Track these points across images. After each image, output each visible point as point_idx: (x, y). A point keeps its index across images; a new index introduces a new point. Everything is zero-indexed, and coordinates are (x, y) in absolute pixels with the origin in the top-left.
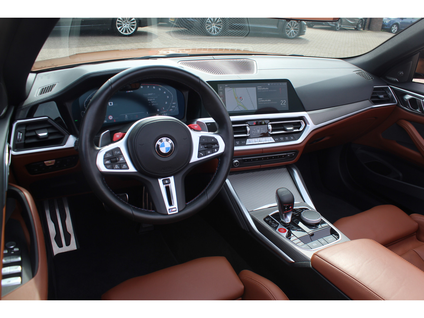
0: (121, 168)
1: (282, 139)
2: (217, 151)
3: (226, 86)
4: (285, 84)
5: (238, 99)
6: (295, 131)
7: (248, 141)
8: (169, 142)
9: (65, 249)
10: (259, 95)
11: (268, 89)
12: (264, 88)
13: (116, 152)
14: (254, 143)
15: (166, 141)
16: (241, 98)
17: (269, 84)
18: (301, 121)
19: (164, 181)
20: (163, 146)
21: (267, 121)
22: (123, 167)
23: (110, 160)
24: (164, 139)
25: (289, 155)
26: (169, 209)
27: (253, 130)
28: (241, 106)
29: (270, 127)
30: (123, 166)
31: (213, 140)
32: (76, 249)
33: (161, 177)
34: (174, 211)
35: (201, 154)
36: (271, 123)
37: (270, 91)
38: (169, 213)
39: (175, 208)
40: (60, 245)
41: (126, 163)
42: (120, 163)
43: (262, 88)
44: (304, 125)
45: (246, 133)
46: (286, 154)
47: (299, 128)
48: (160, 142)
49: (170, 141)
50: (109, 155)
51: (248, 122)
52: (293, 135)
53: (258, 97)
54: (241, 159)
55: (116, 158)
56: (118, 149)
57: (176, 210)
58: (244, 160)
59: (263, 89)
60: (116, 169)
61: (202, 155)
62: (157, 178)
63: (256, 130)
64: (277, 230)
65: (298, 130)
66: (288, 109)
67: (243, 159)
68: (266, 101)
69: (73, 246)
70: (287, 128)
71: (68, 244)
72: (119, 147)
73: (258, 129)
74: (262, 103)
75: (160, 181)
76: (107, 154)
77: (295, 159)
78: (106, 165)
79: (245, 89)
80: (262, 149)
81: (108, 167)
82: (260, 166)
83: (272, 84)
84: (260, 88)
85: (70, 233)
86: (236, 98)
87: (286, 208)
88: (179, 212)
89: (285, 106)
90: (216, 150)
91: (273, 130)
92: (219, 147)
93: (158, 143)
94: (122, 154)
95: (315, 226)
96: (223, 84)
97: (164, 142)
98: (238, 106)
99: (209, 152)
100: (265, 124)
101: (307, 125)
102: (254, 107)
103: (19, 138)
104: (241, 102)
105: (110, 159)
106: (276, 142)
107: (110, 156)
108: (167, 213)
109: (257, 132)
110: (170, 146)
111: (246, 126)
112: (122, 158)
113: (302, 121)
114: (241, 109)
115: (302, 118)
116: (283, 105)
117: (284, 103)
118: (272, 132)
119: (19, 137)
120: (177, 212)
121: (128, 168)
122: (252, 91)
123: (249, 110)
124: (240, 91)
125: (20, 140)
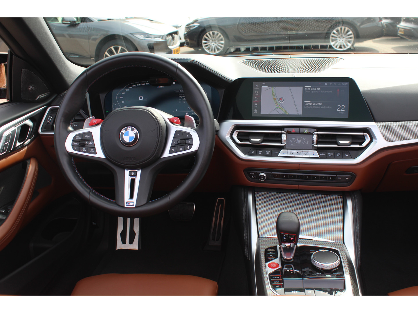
0: (88, 152)
1: (330, 154)
2: (190, 148)
3: (263, 84)
4: (347, 84)
5: (277, 100)
6: (352, 146)
7: (282, 153)
8: (134, 131)
9: (128, 246)
10: (306, 96)
11: (320, 89)
12: (314, 89)
13: (86, 136)
14: (288, 156)
15: (131, 130)
16: (281, 99)
17: (326, 84)
18: (364, 134)
19: (130, 172)
20: (127, 134)
21: (312, 131)
22: (90, 152)
23: (78, 143)
24: (129, 128)
25: (340, 177)
26: (127, 202)
27: (292, 140)
28: (280, 109)
29: (315, 138)
30: (91, 150)
31: (187, 136)
32: (137, 249)
33: (128, 168)
34: (131, 205)
35: (172, 149)
36: (317, 133)
37: (322, 92)
38: (126, 206)
39: (134, 202)
40: (124, 242)
41: (95, 148)
42: (88, 147)
43: (311, 87)
44: (369, 139)
45: (281, 141)
46: (336, 176)
47: (361, 144)
48: (125, 131)
49: (136, 131)
50: (78, 138)
51: (286, 129)
52: (350, 151)
53: (304, 99)
54: (270, 173)
55: (85, 142)
56: (90, 134)
57: (133, 205)
58: (274, 175)
59: (312, 89)
60: (83, 152)
61: (174, 151)
62: (124, 168)
63: (296, 139)
64: (267, 264)
65: (357, 146)
66: (348, 117)
67: (273, 173)
68: (316, 104)
69: (135, 246)
70: (339, 141)
71: (131, 242)
72: (91, 132)
73: (299, 139)
74: (310, 107)
75: (127, 172)
76: (77, 137)
77: (351, 185)
78: (73, 146)
79: (288, 88)
80: (299, 164)
81: (75, 148)
82: (297, 186)
83: (331, 83)
84: (308, 88)
85: (135, 232)
86: (275, 99)
87: (285, 238)
88: (136, 207)
89: (343, 113)
90: (188, 147)
91: (318, 142)
92: (192, 144)
93: (123, 131)
94: (93, 139)
95: (322, 273)
96: (260, 82)
97: (129, 131)
98: (276, 109)
99: (181, 149)
100: (309, 134)
101: (374, 140)
102: (297, 111)
103: (49, 121)
104: (280, 103)
105: (80, 141)
106: (321, 157)
107: (80, 138)
108: (123, 206)
109: (297, 143)
110: (134, 135)
111: (282, 134)
112: (91, 142)
113: (366, 135)
114: (281, 112)
115: (366, 130)
116: (341, 111)
117: (342, 109)
118: (317, 144)
119: (49, 119)
120: (134, 206)
121: (95, 153)
122: (298, 91)
123: (290, 114)
124: (282, 91)
125: (49, 122)
